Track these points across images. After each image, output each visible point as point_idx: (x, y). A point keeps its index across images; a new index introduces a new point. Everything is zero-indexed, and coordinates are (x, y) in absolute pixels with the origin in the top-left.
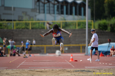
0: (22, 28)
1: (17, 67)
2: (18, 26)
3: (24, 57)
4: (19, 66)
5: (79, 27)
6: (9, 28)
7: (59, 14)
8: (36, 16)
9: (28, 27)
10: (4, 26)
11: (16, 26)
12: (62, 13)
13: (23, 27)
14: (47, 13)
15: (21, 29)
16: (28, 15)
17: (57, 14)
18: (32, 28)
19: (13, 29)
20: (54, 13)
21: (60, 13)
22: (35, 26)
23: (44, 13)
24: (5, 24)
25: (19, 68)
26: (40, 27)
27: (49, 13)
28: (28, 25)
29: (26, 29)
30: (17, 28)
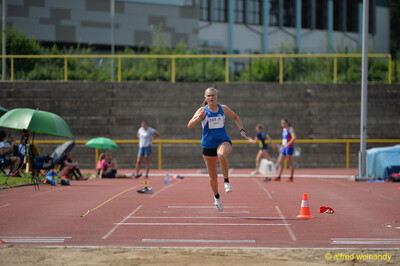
0: (146, 79)
1: (104, 238)
2: (132, 71)
3: (140, 192)
4: (112, 231)
5: (343, 77)
6: (101, 77)
7: (277, 25)
8: (196, 32)
9: (166, 74)
10: (83, 67)
11: (122, 70)
12: (289, 22)
13: (149, 73)
14: (236, 22)
15: (141, 81)
16: (171, 30)
17: (271, 25)
18: (180, 80)
19: (112, 80)
20: (261, 23)
21: (282, 21)
22: (190, 71)
23: (226, 20)
24: (85, 63)
25: (108, 242)
26: (208, 76)
27: (244, 22)
28: (166, 69)
29: (158, 81)
30: (129, 79)
